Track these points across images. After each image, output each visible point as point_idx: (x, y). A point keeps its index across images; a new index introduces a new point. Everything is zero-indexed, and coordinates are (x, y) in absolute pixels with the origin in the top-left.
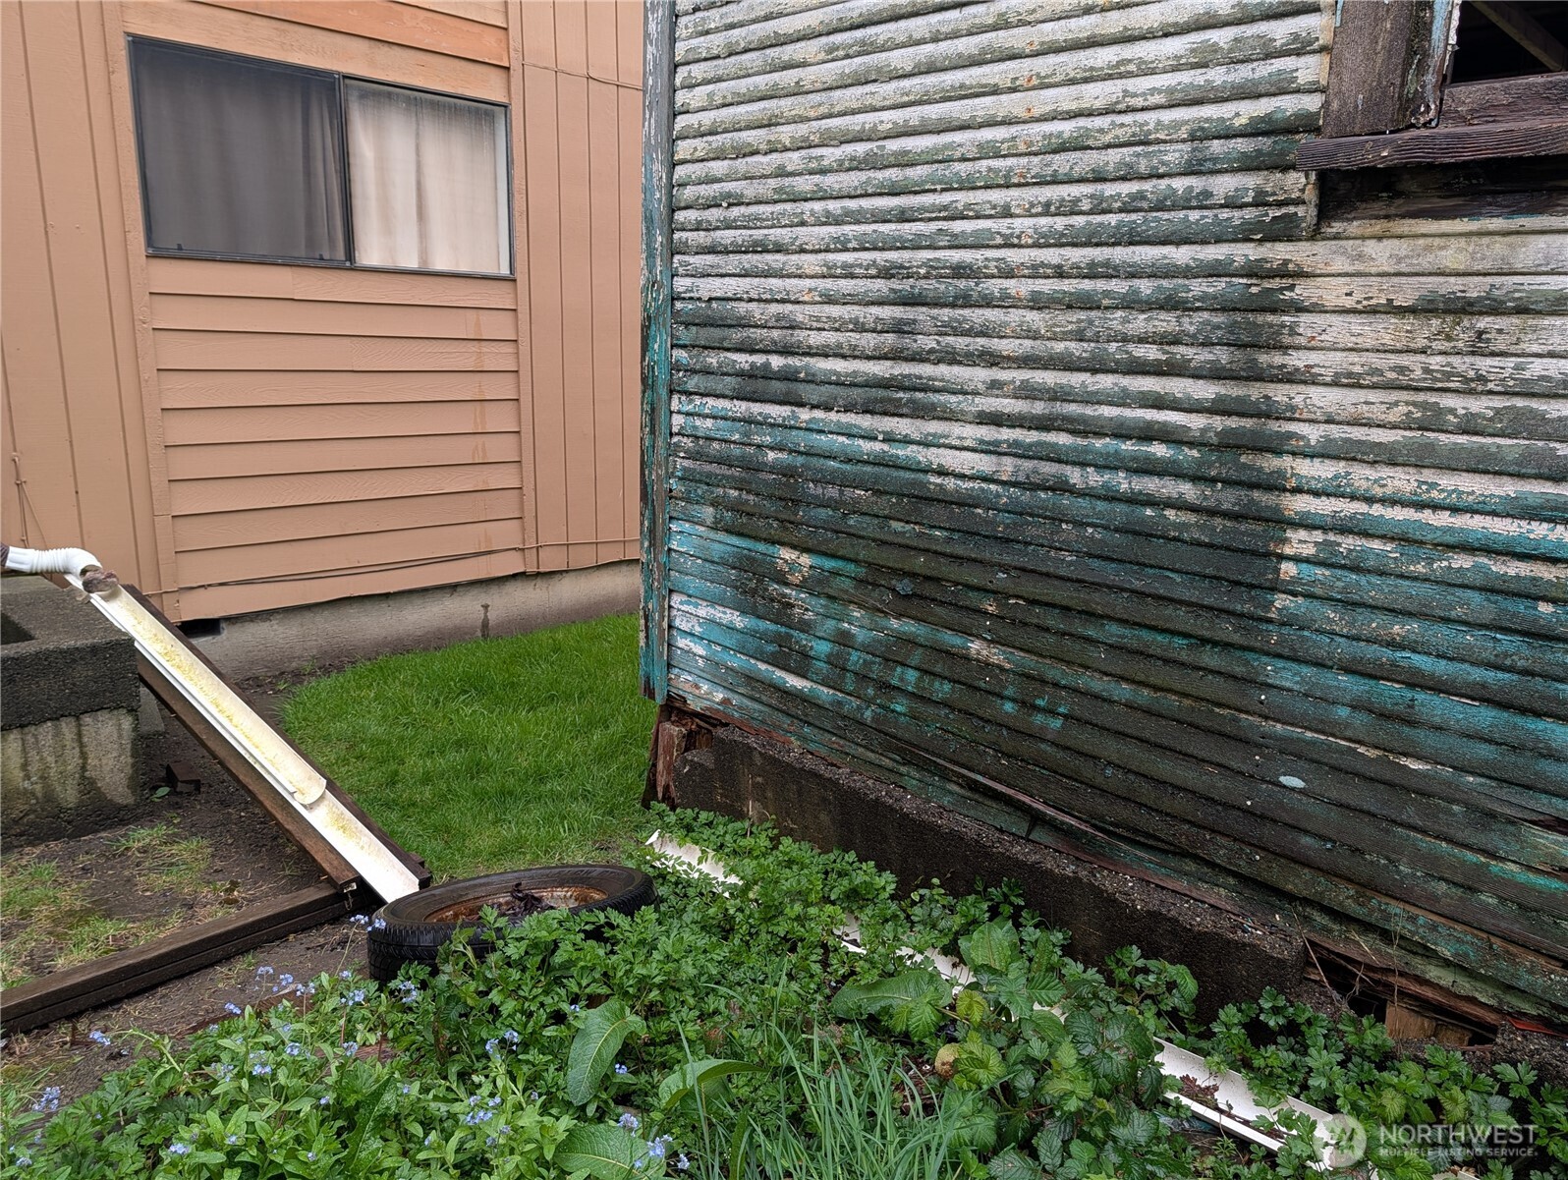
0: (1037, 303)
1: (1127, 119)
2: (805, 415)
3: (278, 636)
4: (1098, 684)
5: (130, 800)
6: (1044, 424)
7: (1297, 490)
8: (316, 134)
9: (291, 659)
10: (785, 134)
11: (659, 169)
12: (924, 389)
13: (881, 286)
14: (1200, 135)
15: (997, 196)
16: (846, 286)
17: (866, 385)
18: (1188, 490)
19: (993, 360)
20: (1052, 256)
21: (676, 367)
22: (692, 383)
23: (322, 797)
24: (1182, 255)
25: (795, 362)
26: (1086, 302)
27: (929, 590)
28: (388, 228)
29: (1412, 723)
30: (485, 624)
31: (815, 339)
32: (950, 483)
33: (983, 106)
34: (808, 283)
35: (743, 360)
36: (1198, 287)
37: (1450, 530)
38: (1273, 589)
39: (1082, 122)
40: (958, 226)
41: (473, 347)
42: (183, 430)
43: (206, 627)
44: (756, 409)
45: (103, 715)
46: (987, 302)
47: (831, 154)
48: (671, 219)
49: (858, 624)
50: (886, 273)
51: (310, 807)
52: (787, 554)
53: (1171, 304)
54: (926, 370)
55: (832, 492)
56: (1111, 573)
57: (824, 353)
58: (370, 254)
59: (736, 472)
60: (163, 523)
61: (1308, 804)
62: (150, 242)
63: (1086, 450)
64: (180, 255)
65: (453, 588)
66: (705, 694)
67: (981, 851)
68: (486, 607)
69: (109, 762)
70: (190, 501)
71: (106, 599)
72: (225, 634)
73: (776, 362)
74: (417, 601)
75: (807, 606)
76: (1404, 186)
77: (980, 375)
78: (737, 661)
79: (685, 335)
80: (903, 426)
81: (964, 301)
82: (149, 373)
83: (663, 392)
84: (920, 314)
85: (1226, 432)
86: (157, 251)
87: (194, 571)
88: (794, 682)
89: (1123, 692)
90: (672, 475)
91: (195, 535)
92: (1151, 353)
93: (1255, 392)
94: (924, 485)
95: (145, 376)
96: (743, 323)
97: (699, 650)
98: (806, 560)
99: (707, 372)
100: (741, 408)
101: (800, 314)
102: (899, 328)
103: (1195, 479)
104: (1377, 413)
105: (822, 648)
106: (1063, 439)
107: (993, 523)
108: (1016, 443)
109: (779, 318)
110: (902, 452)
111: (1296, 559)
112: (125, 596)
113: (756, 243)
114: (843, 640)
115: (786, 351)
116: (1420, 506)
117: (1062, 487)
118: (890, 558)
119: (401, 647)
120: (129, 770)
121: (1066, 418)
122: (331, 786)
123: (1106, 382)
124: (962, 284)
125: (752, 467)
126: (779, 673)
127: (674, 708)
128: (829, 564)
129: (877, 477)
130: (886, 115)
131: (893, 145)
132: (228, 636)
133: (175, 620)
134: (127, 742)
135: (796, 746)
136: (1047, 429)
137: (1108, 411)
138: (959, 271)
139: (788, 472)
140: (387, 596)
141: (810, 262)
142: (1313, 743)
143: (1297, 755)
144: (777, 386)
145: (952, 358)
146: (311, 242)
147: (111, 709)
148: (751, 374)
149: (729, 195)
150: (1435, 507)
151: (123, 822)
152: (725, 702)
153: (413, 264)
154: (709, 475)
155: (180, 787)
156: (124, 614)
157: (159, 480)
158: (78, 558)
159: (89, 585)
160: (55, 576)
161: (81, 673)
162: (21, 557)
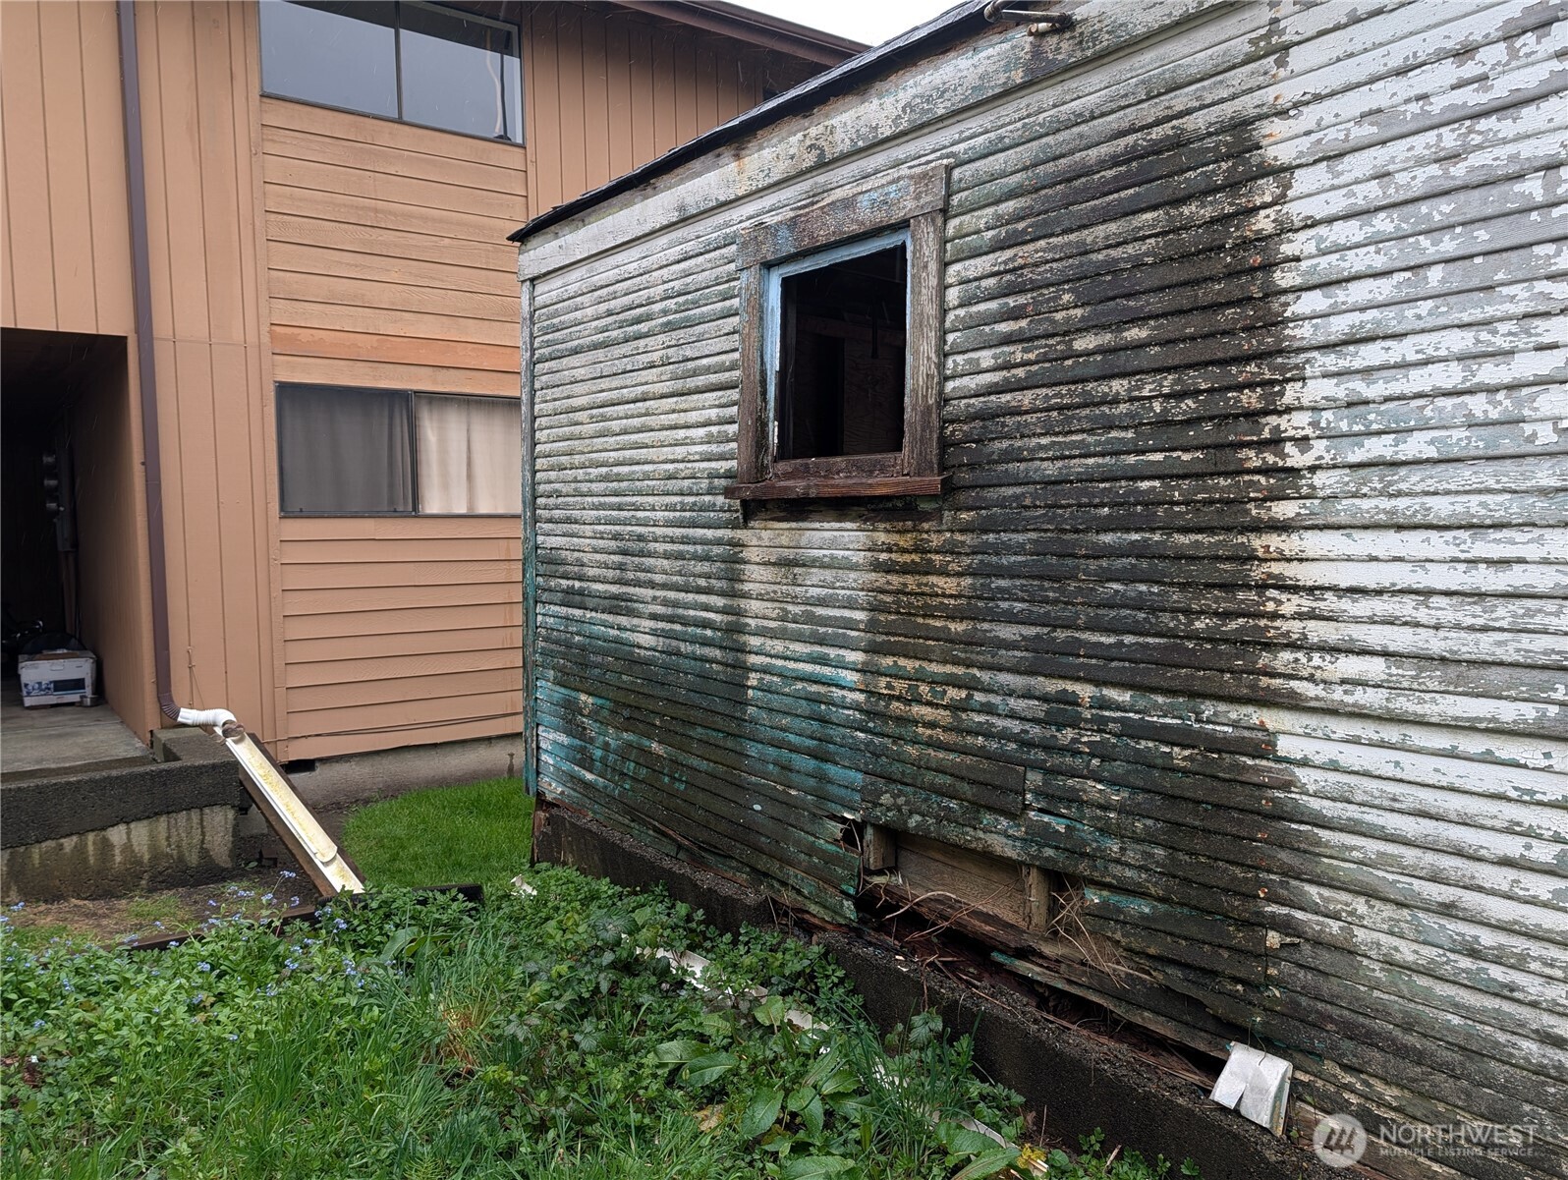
0: (667, 556)
1: (689, 465)
2: (589, 615)
3: (355, 772)
4: (695, 762)
5: (229, 865)
6: (671, 619)
7: (750, 652)
8: (397, 430)
9: (364, 790)
10: (577, 459)
11: (528, 475)
12: (631, 601)
13: (613, 544)
14: (712, 476)
15: (650, 499)
16: (601, 543)
17: (609, 598)
18: (717, 653)
19: (652, 585)
20: (670, 531)
21: (538, 587)
22: (545, 596)
23: (334, 858)
24: (709, 533)
25: (585, 585)
26: (680, 556)
27: (636, 715)
28: (446, 486)
29: (791, 770)
30: (511, 769)
31: (591, 572)
32: (643, 652)
33: (643, 453)
34: (588, 541)
35: (564, 583)
36: (716, 550)
37: (793, 670)
38: (747, 704)
39: (676, 465)
40: (640, 514)
41: (505, 565)
42: (296, 630)
43: (306, 765)
44: (571, 611)
45: (216, 809)
46: (650, 555)
47: (594, 472)
48: (535, 503)
49: (612, 738)
50: (616, 537)
51: (326, 864)
52: (583, 697)
53: (707, 558)
54: (631, 590)
55: (599, 659)
56: (696, 698)
57: (595, 580)
58: (432, 504)
59: (563, 649)
60: (280, 692)
61: (761, 819)
62: (282, 508)
63: (686, 633)
64: (301, 515)
65: (489, 740)
66: (553, 788)
67: (652, 866)
68: (511, 755)
69: (218, 839)
70: (298, 677)
71: (236, 742)
72: (318, 771)
73: (577, 584)
74: (459, 750)
75: (592, 727)
76: (769, 506)
77: (649, 593)
78: (566, 766)
79: (542, 569)
80: (623, 621)
81: (642, 554)
82: (276, 593)
83: (531, 602)
84: (628, 559)
85: (729, 623)
86: (286, 512)
87: (300, 726)
88: (589, 776)
89: (704, 765)
90: (535, 652)
91: (302, 701)
92: (702, 582)
93: (735, 602)
94: (632, 653)
95: (273, 595)
96: (564, 563)
97: (551, 762)
98: (590, 700)
99: (550, 590)
100: (563, 611)
101: (586, 558)
102: (621, 567)
103: (721, 648)
104: (769, 613)
105: (598, 753)
106: (678, 627)
107: (657, 674)
108: (663, 630)
109: (577, 560)
110: (625, 635)
111: (753, 688)
112: (248, 741)
113: (568, 518)
114: (606, 747)
115: (580, 579)
116: (786, 658)
117: (678, 654)
118: (621, 696)
119: (444, 783)
120: (230, 845)
121: (679, 616)
122: (341, 851)
123: (690, 597)
124: (642, 544)
125: (569, 645)
126: (583, 772)
127: (541, 801)
128: (600, 702)
129: (616, 650)
130: (612, 454)
131: (615, 470)
132: (321, 773)
133: (284, 759)
134: (229, 826)
135: (590, 818)
136: (673, 622)
137: (692, 613)
138: (641, 538)
139: (583, 648)
140: (435, 745)
141: (588, 530)
142: (764, 785)
143: (758, 792)
144: (578, 598)
145: (638, 584)
146: (392, 501)
147: (222, 805)
148: (569, 591)
149: (556, 491)
150: (790, 659)
151: (224, 880)
152: (562, 793)
153: (463, 511)
154: (552, 651)
155: (264, 862)
156: (247, 755)
157: (279, 664)
158: (222, 716)
159: (227, 733)
160: (207, 727)
161: (205, 781)
162: (187, 715)
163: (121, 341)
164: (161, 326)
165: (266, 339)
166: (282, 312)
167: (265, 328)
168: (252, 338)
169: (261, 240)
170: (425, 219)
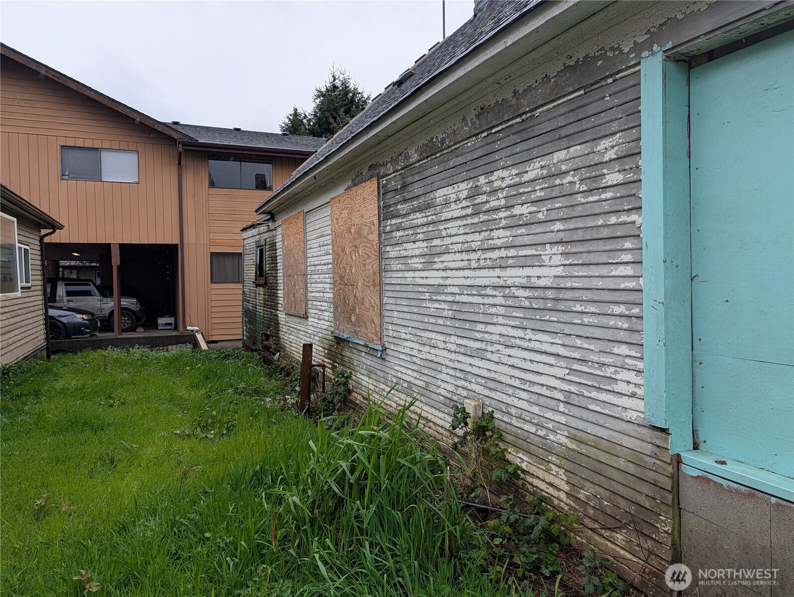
3: (228, 344)
12: (249, 300)
32: (251, 310)
42: (214, 310)
43: (216, 342)
53: (254, 293)
60: (210, 324)
64: (216, 283)
70: (214, 321)
71: (198, 334)
72: (219, 343)
82: (209, 301)
86: (212, 282)
87: (212, 333)
91: (214, 326)
112: (200, 334)
133: (210, 339)
146: (238, 279)
156: (199, 337)
157: (210, 317)
158: (196, 328)
159: (196, 332)
160: (193, 331)
161: (187, 338)
162: (189, 328)
163: (178, 245)
164: (185, 241)
165: (208, 242)
166: (212, 236)
167: (208, 240)
168: (205, 242)
169: (208, 220)
170: (247, 211)
